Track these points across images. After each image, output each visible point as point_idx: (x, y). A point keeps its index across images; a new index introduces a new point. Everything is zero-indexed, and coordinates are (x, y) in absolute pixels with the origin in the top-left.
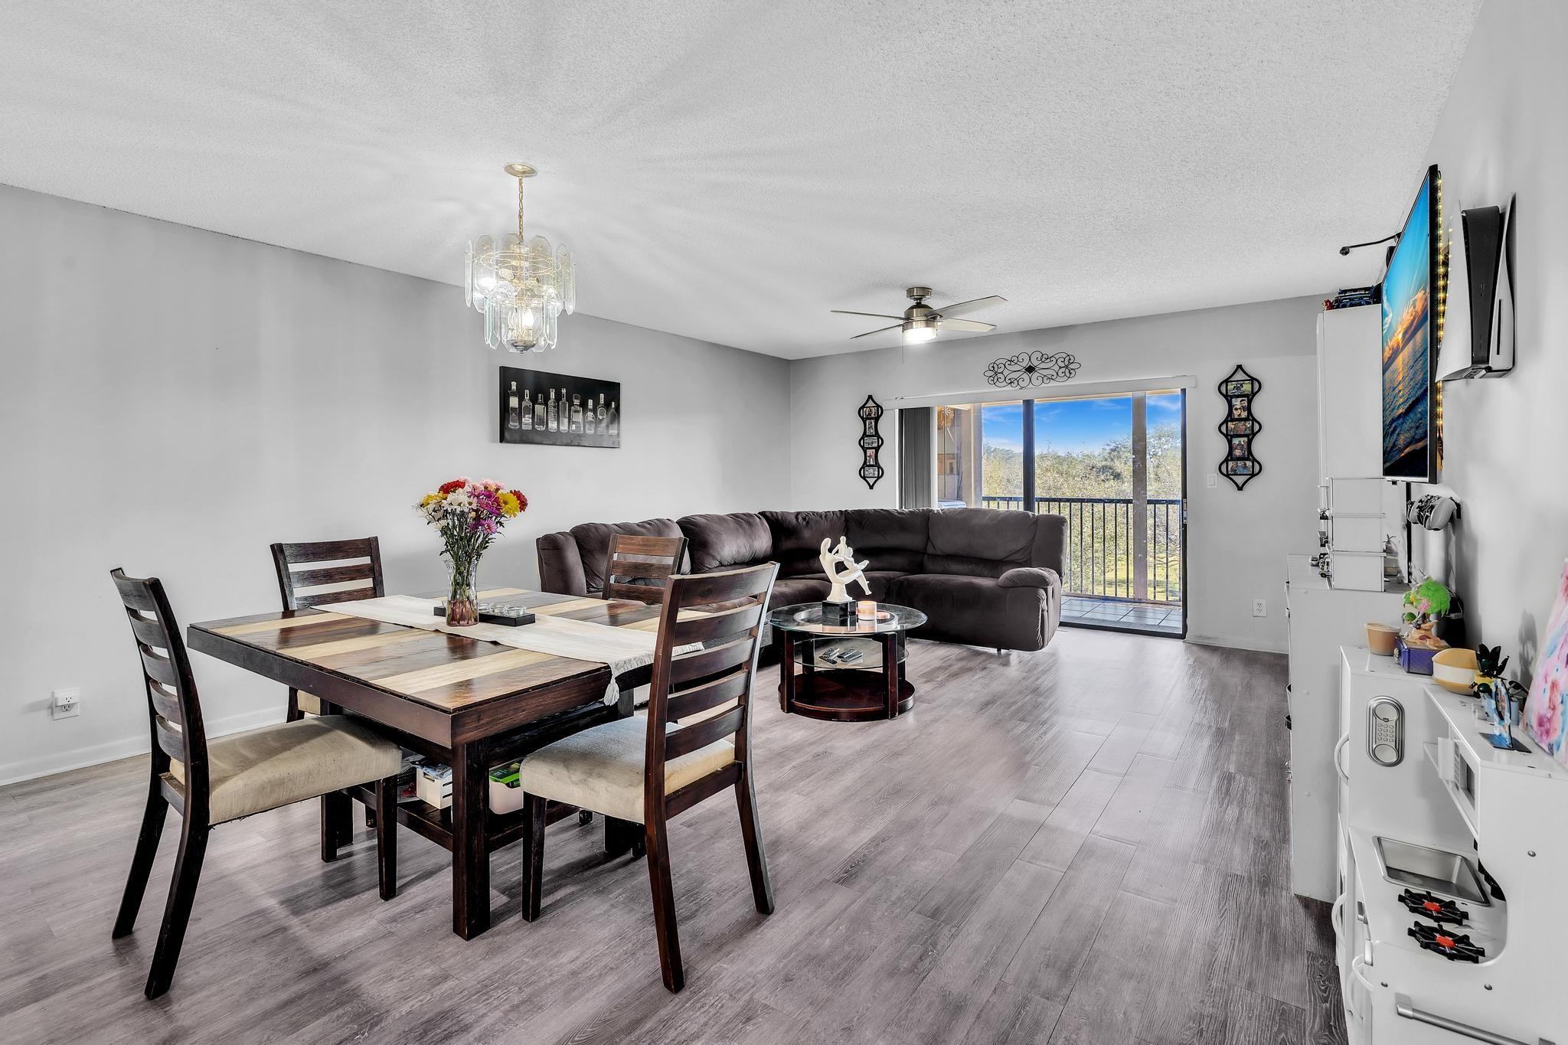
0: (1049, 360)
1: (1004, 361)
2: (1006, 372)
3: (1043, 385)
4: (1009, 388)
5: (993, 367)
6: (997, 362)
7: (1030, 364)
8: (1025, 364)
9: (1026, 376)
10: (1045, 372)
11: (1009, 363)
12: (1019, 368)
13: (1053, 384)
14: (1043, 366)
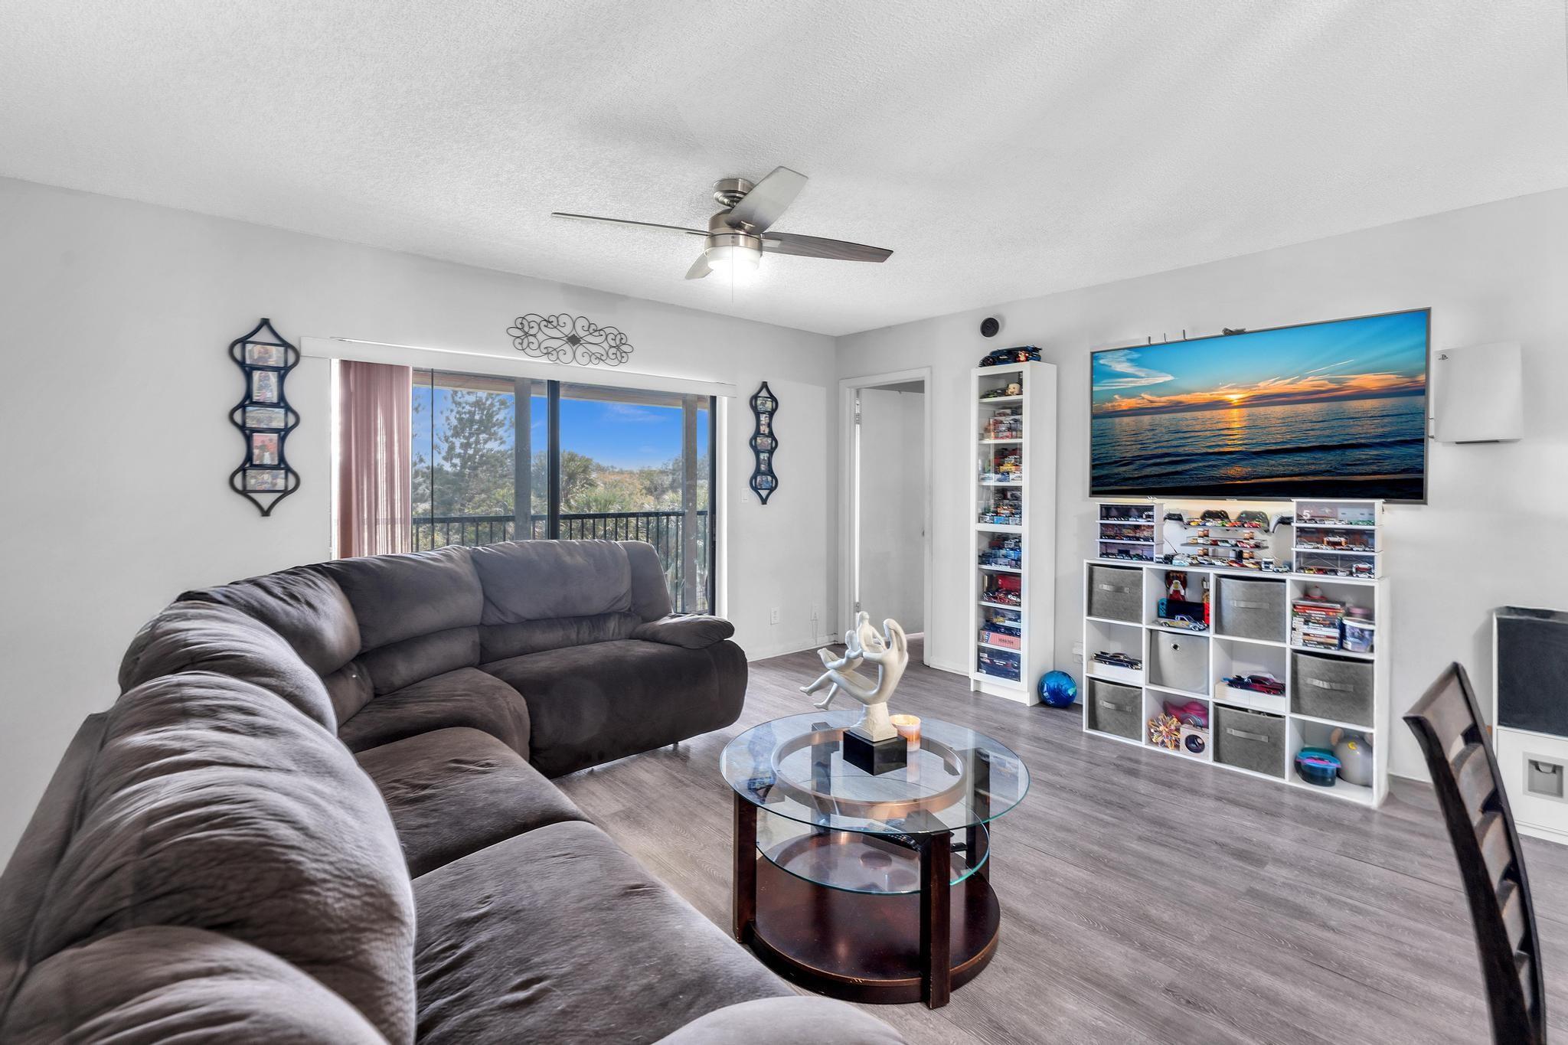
0: (597, 334)
1: (538, 320)
2: (541, 337)
3: (590, 366)
4: (544, 360)
5: (521, 323)
6: (530, 318)
7: (574, 332)
8: (567, 330)
9: (567, 347)
10: (594, 349)
11: (545, 323)
12: (560, 335)
13: (602, 366)
14: (590, 339)
